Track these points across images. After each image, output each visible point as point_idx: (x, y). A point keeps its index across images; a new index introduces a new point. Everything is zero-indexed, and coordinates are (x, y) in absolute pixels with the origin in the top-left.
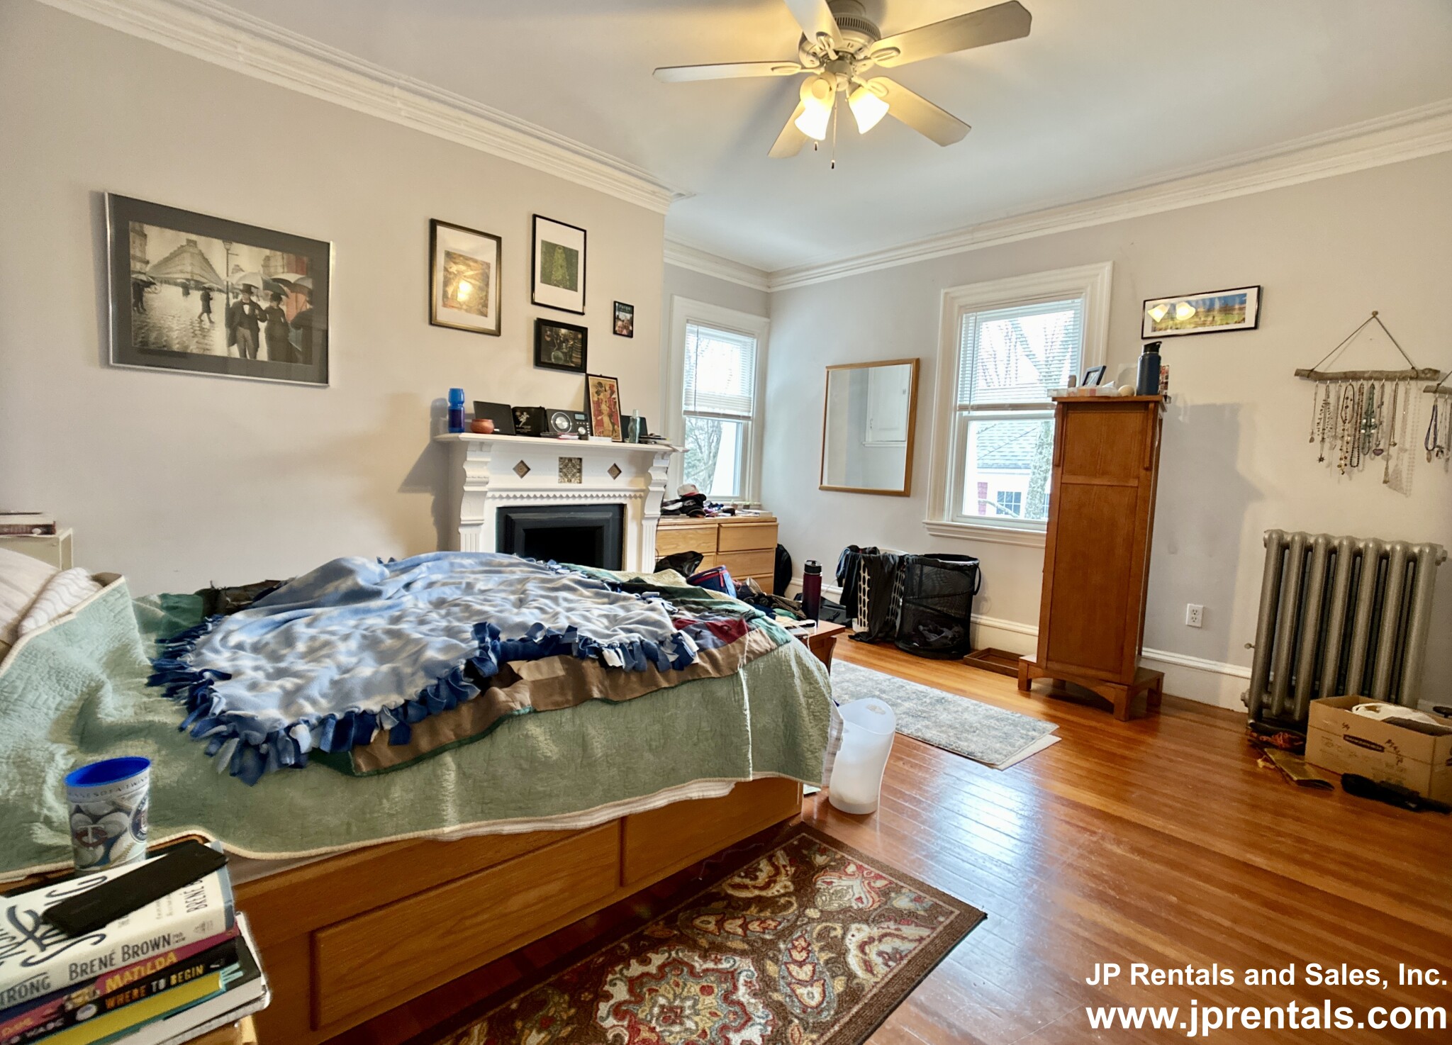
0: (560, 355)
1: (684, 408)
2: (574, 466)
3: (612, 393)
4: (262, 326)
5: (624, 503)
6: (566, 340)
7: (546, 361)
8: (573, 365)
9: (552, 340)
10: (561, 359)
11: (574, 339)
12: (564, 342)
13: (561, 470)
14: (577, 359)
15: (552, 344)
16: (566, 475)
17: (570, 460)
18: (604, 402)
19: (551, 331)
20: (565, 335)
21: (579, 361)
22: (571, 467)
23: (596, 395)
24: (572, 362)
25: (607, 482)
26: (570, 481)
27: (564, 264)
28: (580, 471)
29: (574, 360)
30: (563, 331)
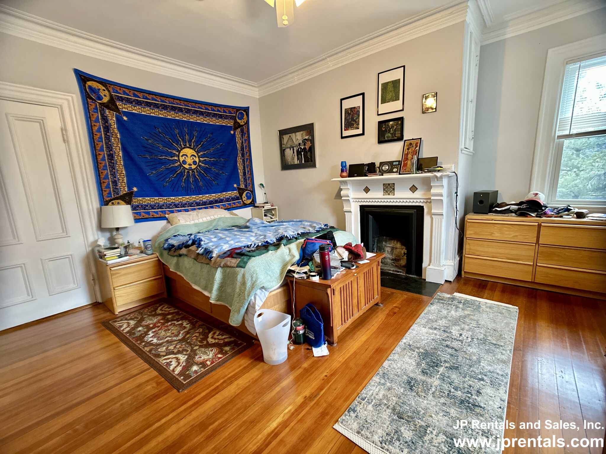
0: (390, 135)
1: (559, 133)
2: (391, 187)
3: (416, 147)
4: (302, 153)
5: (422, 205)
6: (393, 127)
7: (383, 140)
8: (396, 138)
9: (386, 129)
10: (390, 137)
11: (396, 125)
12: (391, 128)
13: (384, 190)
14: (398, 134)
15: (386, 131)
16: (387, 192)
17: (389, 184)
18: (410, 153)
19: (385, 125)
20: (392, 125)
21: (399, 135)
22: (389, 188)
23: (407, 150)
24: (396, 137)
25: (409, 194)
26: (389, 194)
27: (393, 89)
28: (394, 189)
29: (396, 135)
30: (391, 123)
